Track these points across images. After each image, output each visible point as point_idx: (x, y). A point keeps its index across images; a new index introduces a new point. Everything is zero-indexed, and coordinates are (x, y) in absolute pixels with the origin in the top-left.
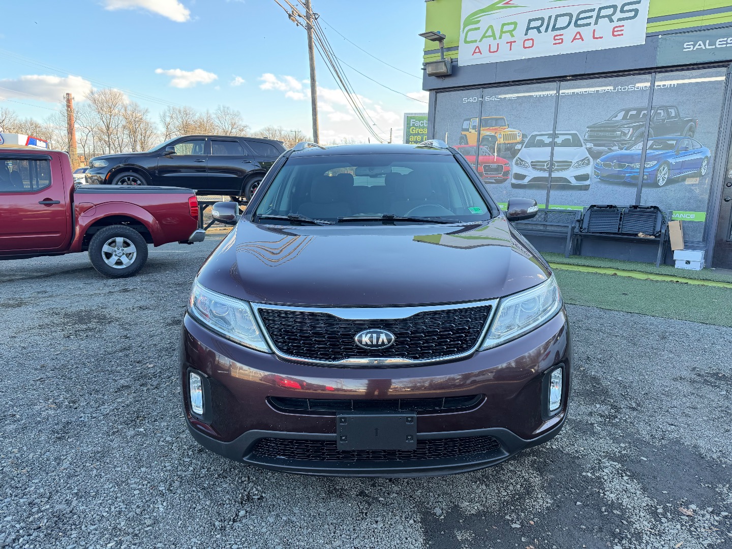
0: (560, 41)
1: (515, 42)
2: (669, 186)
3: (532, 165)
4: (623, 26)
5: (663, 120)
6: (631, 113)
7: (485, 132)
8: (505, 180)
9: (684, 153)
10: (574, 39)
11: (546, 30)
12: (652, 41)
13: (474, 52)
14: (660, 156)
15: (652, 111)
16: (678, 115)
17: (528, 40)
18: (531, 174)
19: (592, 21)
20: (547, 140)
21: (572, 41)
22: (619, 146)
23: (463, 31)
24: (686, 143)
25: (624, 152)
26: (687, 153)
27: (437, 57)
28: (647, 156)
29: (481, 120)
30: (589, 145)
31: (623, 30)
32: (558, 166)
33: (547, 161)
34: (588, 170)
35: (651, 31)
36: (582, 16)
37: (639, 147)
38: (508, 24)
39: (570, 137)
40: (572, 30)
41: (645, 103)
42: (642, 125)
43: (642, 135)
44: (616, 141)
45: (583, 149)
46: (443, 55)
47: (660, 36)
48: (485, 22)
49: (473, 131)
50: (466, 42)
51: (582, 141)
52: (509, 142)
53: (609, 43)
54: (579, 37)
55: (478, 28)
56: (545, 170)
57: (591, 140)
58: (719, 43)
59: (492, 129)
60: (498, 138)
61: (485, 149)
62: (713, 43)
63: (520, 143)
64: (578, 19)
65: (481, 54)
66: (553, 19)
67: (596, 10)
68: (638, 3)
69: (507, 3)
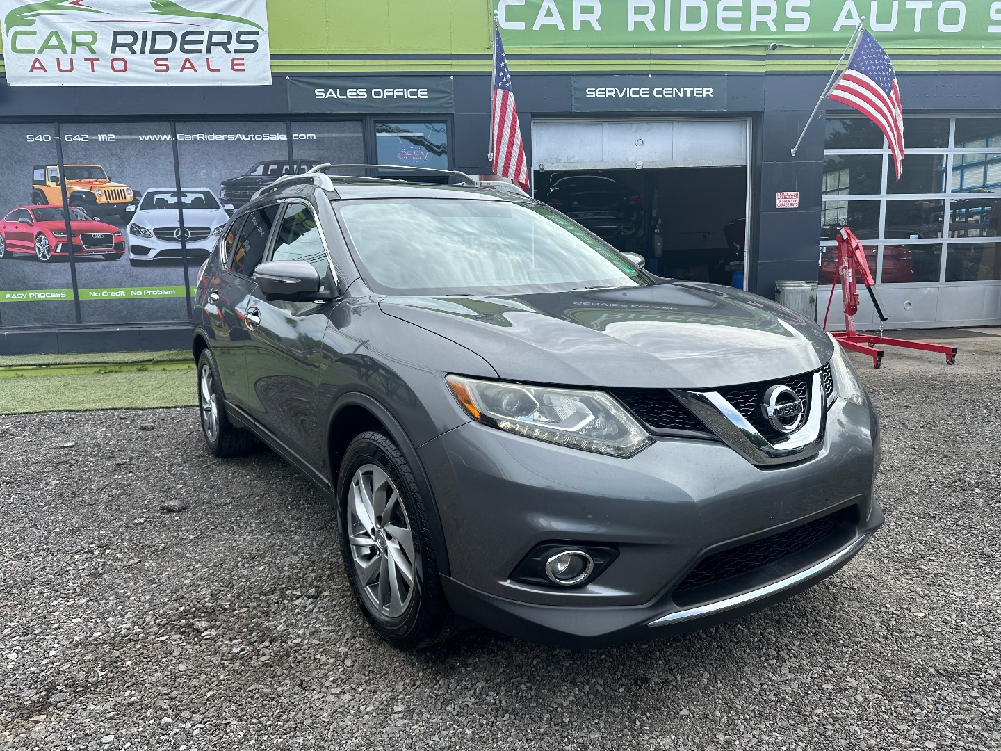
0: (165, 68)
1: (98, 60)
3: (155, 234)
4: (243, 59)
6: (272, 167)
7: (74, 187)
8: (121, 255)
10: (184, 67)
11: (143, 51)
12: (279, 82)
13: (33, 68)
15: (295, 167)
17: (119, 59)
18: (157, 246)
19: (204, 47)
20: (172, 200)
21: (182, 70)
23: (7, 32)
29: (62, 170)
30: (229, 207)
31: (243, 65)
33: (174, 229)
35: (276, 70)
36: (188, 38)
38: (82, 33)
39: (201, 196)
40: (179, 55)
41: (285, 157)
45: (222, 208)
47: (288, 78)
48: (43, 24)
49: (53, 185)
50: (15, 50)
51: (218, 201)
52: (118, 201)
53: (228, 78)
54: (189, 65)
55: (34, 33)
56: (174, 240)
57: (228, 200)
58: (350, 94)
59: (85, 183)
60: (97, 197)
61: (78, 210)
62: (343, 93)
63: (131, 203)
64: (183, 42)
65: (45, 71)
66: (149, 37)
67: (206, 35)
68: (256, 33)
69: (75, 3)
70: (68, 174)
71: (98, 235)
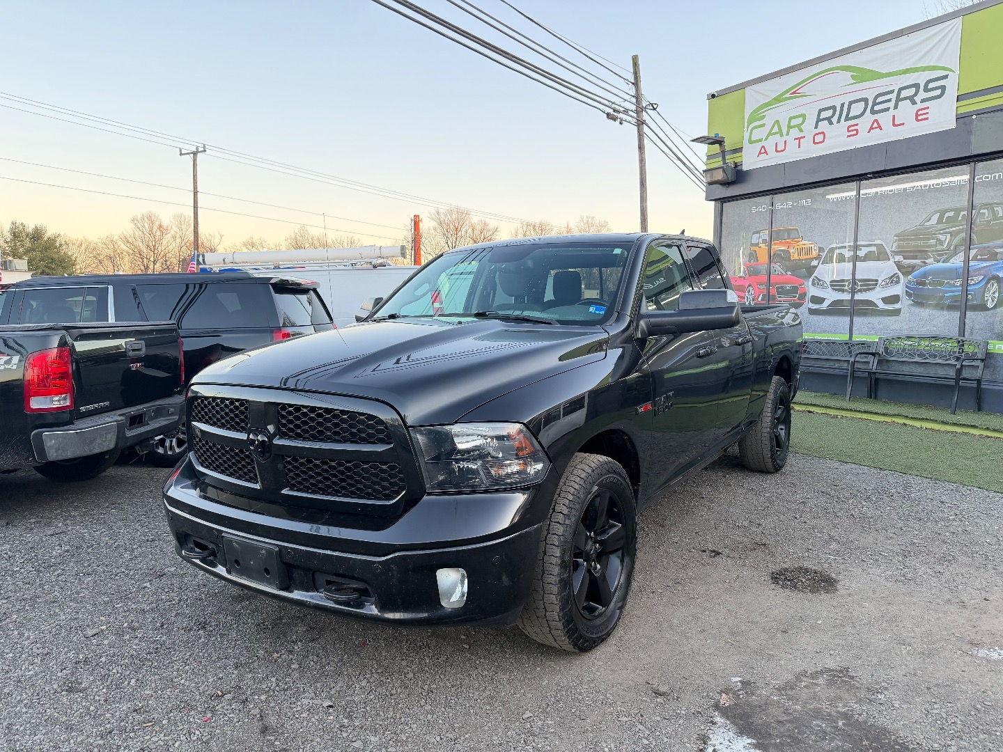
0: (855, 132)
1: (804, 137)
3: (831, 285)
4: (928, 108)
5: (989, 221)
6: (947, 215)
7: (777, 247)
8: (802, 304)
10: (871, 129)
11: (839, 121)
12: (965, 123)
13: (760, 153)
14: (987, 269)
15: (974, 212)
17: (820, 133)
18: (831, 296)
19: (892, 105)
20: (849, 254)
21: (869, 132)
22: (934, 258)
23: (748, 127)
25: (941, 265)
27: (718, 163)
28: (971, 269)
29: (771, 233)
30: (899, 258)
31: (928, 113)
32: (861, 286)
33: (848, 280)
34: (898, 290)
35: (962, 111)
36: (879, 100)
37: (960, 257)
38: (796, 117)
39: (874, 249)
40: (869, 118)
41: (964, 202)
42: (961, 231)
43: (964, 240)
44: (933, 252)
45: (892, 260)
46: (724, 159)
47: (974, 117)
48: (771, 116)
49: (763, 246)
50: (751, 142)
51: (889, 253)
52: (804, 257)
53: (912, 129)
54: (876, 125)
55: (763, 125)
56: (843, 291)
57: (900, 252)
59: (785, 243)
60: (792, 254)
61: (777, 267)
63: (816, 259)
64: (875, 104)
65: (767, 154)
66: (846, 107)
68: (946, 77)
69: (795, 93)
70: (774, 236)
71: (788, 287)
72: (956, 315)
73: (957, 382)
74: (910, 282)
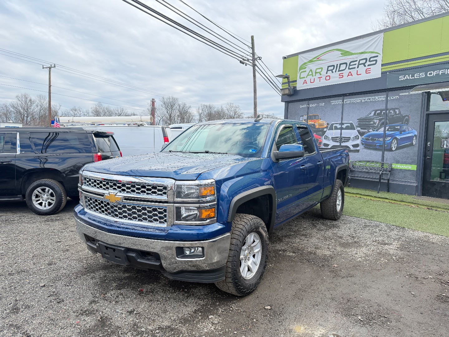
0: (342, 76)
1: (322, 77)
2: (398, 151)
3: (332, 139)
4: (370, 68)
5: (393, 115)
6: (377, 112)
7: (310, 122)
9: (404, 133)
10: (348, 75)
11: (336, 72)
12: (384, 75)
13: (304, 83)
14: (393, 135)
15: (388, 111)
16: (400, 113)
17: (327, 76)
18: (332, 144)
19: (356, 66)
20: (339, 126)
21: (347, 77)
22: (372, 129)
24: (405, 127)
25: (375, 132)
26: (406, 133)
27: (286, 86)
28: (386, 134)
29: (308, 116)
30: (359, 129)
31: (370, 70)
32: (344, 140)
33: (338, 137)
34: (358, 142)
35: (384, 70)
36: (352, 64)
37: (382, 130)
38: (319, 69)
39: (349, 125)
40: (347, 71)
41: (383, 107)
42: (383, 119)
43: (383, 123)
44: (372, 127)
45: (356, 130)
46: (289, 84)
47: (388, 73)
48: (309, 68)
50: (300, 78)
51: (355, 127)
52: (321, 127)
53: (364, 77)
54: (350, 74)
55: (305, 71)
56: (337, 142)
57: (359, 126)
58: (416, 76)
59: (314, 121)
60: (316, 126)
62: (413, 76)
63: (326, 128)
64: (350, 65)
65: (307, 84)
66: (338, 66)
67: (358, 61)
68: (377, 56)
69: (318, 58)
70: (309, 118)
72: (381, 153)
73: (380, 180)
74: (363, 139)
